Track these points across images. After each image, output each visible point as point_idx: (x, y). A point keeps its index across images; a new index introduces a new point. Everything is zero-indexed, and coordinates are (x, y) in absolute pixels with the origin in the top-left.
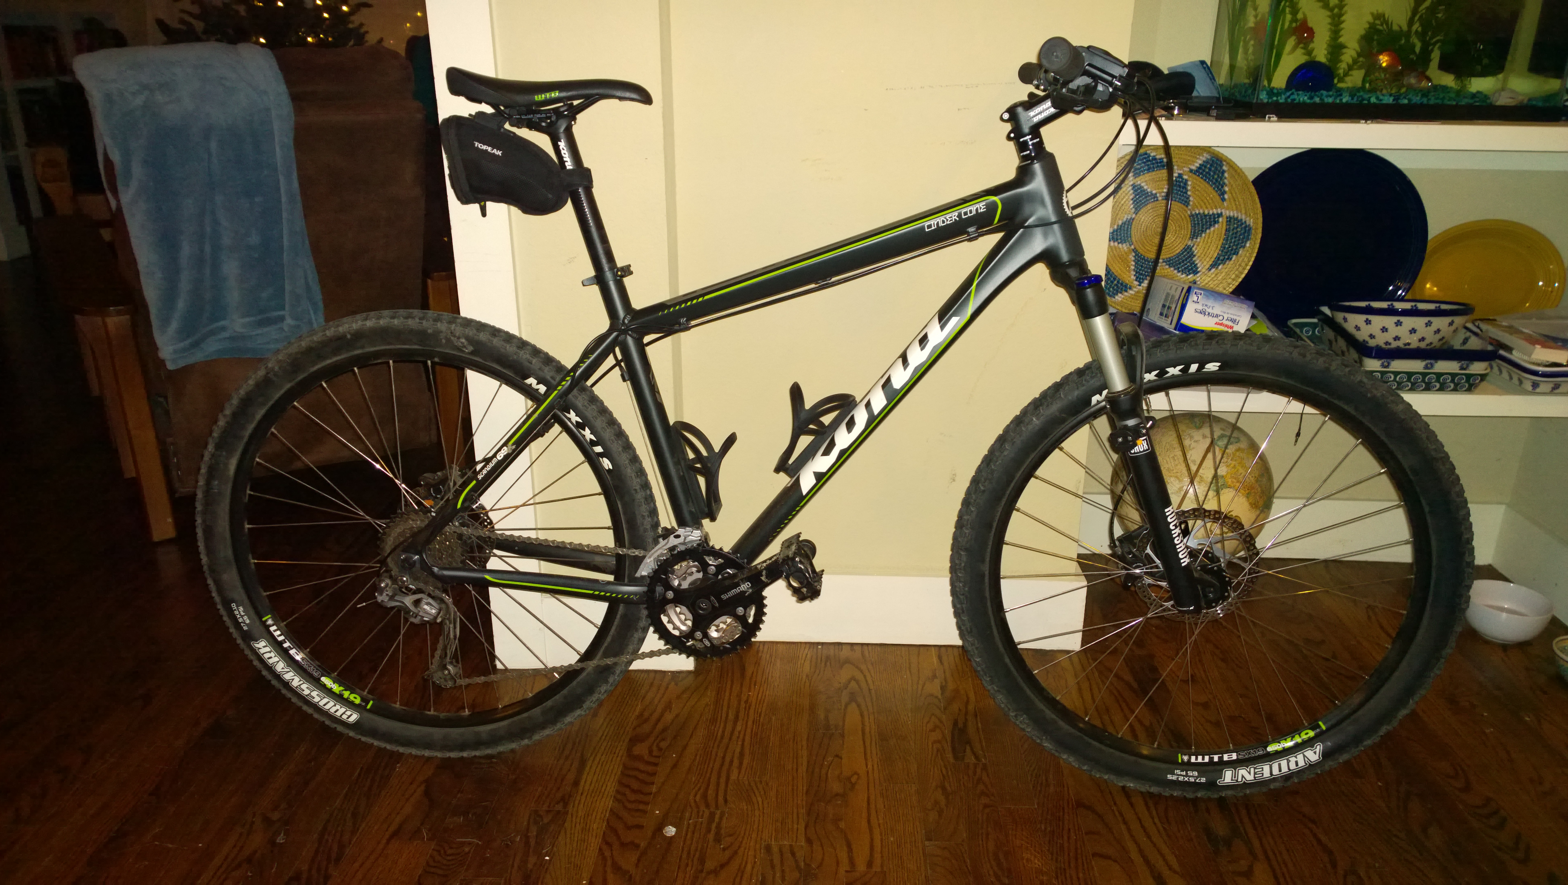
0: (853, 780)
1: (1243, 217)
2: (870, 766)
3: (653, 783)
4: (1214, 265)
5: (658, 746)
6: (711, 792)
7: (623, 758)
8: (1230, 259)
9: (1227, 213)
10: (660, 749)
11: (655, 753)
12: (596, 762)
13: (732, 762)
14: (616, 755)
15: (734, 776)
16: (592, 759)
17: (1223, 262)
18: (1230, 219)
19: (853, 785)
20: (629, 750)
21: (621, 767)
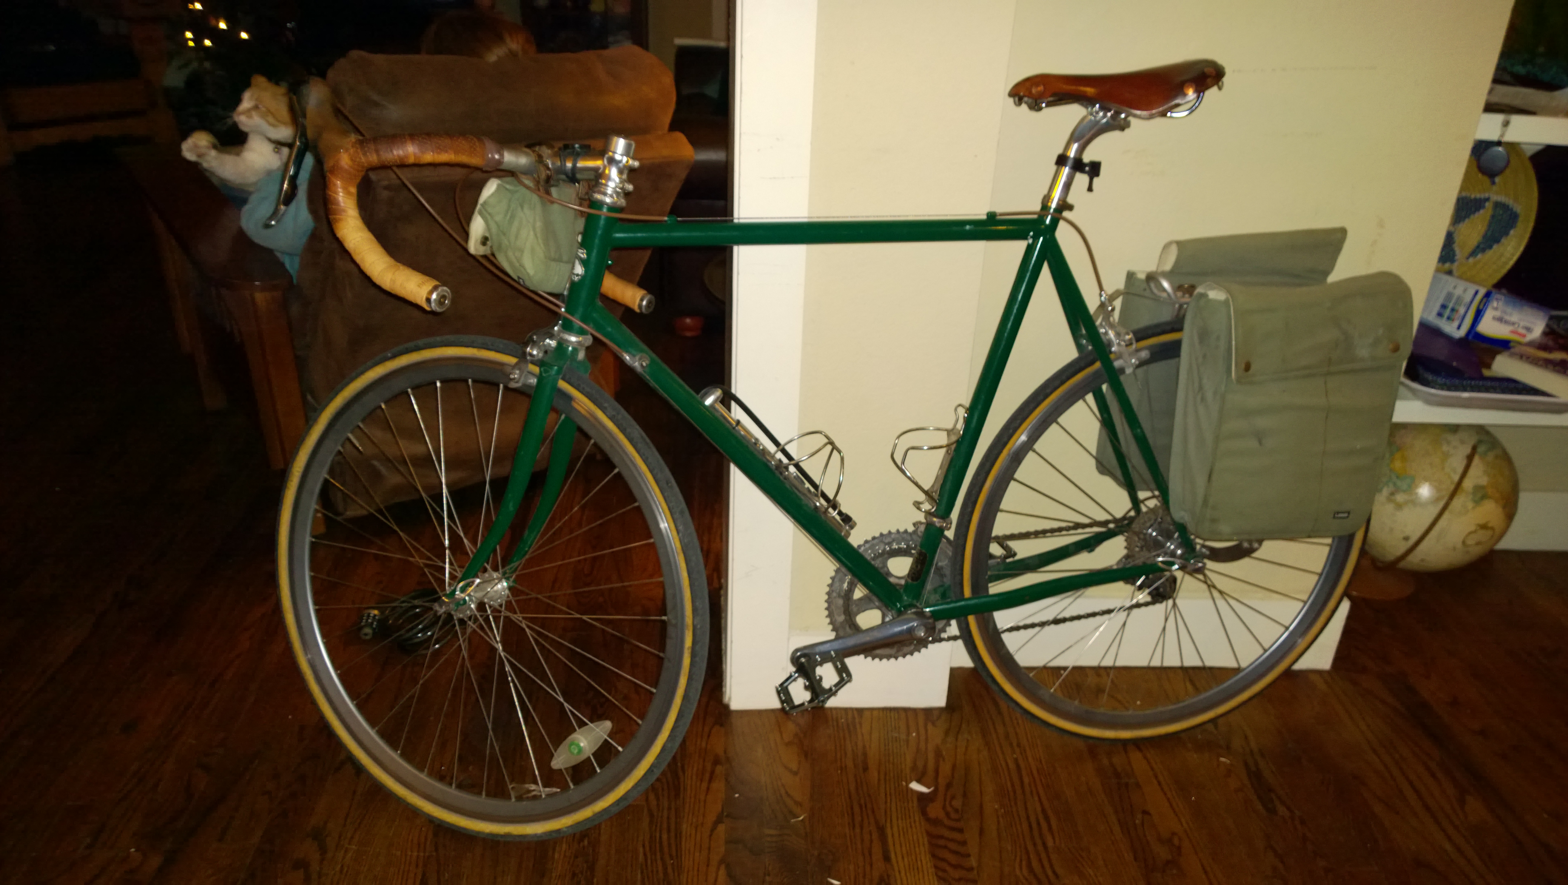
0: (1176, 841)
1: (1510, 202)
2: (1184, 824)
3: (969, 855)
4: (1473, 253)
5: (951, 806)
6: (1035, 864)
7: (923, 823)
8: (1490, 247)
9: (1495, 198)
10: (957, 811)
11: (953, 815)
12: (895, 829)
13: (1039, 824)
14: (912, 820)
15: (1050, 843)
16: (888, 825)
17: (1483, 250)
18: (1497, 205)
19: (1179, 848)
20: (924, 813)
21: (925, 835)
